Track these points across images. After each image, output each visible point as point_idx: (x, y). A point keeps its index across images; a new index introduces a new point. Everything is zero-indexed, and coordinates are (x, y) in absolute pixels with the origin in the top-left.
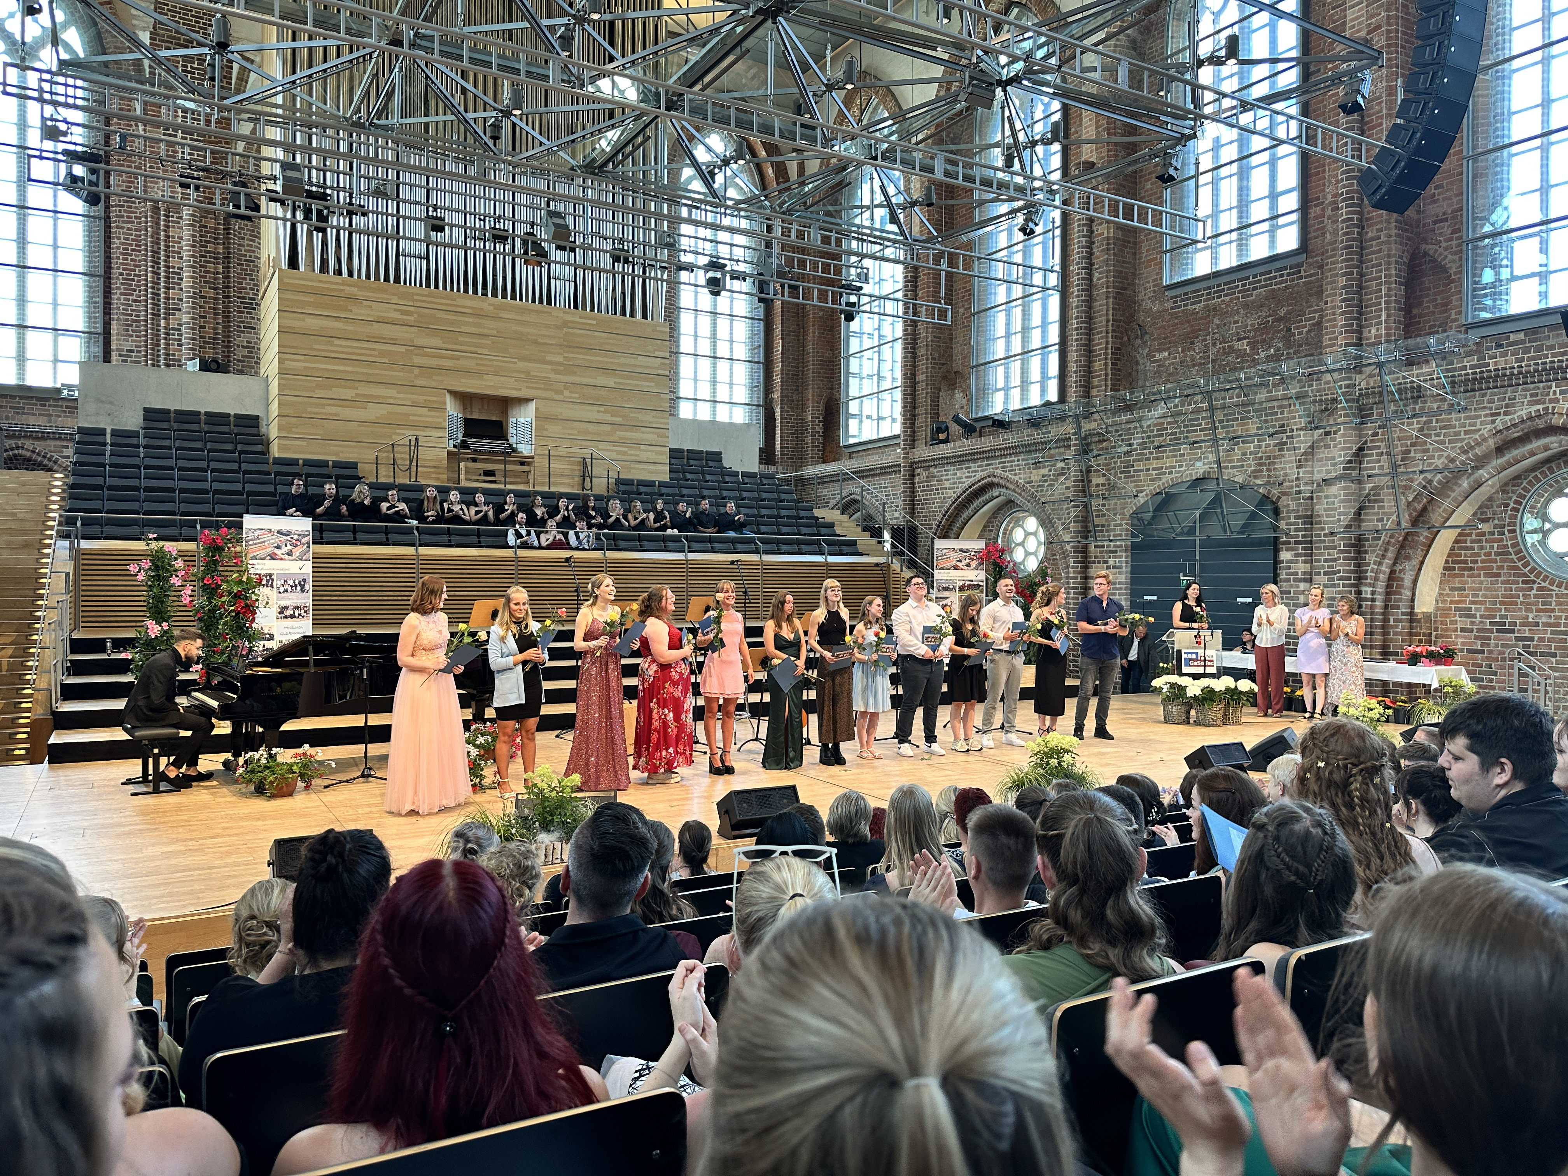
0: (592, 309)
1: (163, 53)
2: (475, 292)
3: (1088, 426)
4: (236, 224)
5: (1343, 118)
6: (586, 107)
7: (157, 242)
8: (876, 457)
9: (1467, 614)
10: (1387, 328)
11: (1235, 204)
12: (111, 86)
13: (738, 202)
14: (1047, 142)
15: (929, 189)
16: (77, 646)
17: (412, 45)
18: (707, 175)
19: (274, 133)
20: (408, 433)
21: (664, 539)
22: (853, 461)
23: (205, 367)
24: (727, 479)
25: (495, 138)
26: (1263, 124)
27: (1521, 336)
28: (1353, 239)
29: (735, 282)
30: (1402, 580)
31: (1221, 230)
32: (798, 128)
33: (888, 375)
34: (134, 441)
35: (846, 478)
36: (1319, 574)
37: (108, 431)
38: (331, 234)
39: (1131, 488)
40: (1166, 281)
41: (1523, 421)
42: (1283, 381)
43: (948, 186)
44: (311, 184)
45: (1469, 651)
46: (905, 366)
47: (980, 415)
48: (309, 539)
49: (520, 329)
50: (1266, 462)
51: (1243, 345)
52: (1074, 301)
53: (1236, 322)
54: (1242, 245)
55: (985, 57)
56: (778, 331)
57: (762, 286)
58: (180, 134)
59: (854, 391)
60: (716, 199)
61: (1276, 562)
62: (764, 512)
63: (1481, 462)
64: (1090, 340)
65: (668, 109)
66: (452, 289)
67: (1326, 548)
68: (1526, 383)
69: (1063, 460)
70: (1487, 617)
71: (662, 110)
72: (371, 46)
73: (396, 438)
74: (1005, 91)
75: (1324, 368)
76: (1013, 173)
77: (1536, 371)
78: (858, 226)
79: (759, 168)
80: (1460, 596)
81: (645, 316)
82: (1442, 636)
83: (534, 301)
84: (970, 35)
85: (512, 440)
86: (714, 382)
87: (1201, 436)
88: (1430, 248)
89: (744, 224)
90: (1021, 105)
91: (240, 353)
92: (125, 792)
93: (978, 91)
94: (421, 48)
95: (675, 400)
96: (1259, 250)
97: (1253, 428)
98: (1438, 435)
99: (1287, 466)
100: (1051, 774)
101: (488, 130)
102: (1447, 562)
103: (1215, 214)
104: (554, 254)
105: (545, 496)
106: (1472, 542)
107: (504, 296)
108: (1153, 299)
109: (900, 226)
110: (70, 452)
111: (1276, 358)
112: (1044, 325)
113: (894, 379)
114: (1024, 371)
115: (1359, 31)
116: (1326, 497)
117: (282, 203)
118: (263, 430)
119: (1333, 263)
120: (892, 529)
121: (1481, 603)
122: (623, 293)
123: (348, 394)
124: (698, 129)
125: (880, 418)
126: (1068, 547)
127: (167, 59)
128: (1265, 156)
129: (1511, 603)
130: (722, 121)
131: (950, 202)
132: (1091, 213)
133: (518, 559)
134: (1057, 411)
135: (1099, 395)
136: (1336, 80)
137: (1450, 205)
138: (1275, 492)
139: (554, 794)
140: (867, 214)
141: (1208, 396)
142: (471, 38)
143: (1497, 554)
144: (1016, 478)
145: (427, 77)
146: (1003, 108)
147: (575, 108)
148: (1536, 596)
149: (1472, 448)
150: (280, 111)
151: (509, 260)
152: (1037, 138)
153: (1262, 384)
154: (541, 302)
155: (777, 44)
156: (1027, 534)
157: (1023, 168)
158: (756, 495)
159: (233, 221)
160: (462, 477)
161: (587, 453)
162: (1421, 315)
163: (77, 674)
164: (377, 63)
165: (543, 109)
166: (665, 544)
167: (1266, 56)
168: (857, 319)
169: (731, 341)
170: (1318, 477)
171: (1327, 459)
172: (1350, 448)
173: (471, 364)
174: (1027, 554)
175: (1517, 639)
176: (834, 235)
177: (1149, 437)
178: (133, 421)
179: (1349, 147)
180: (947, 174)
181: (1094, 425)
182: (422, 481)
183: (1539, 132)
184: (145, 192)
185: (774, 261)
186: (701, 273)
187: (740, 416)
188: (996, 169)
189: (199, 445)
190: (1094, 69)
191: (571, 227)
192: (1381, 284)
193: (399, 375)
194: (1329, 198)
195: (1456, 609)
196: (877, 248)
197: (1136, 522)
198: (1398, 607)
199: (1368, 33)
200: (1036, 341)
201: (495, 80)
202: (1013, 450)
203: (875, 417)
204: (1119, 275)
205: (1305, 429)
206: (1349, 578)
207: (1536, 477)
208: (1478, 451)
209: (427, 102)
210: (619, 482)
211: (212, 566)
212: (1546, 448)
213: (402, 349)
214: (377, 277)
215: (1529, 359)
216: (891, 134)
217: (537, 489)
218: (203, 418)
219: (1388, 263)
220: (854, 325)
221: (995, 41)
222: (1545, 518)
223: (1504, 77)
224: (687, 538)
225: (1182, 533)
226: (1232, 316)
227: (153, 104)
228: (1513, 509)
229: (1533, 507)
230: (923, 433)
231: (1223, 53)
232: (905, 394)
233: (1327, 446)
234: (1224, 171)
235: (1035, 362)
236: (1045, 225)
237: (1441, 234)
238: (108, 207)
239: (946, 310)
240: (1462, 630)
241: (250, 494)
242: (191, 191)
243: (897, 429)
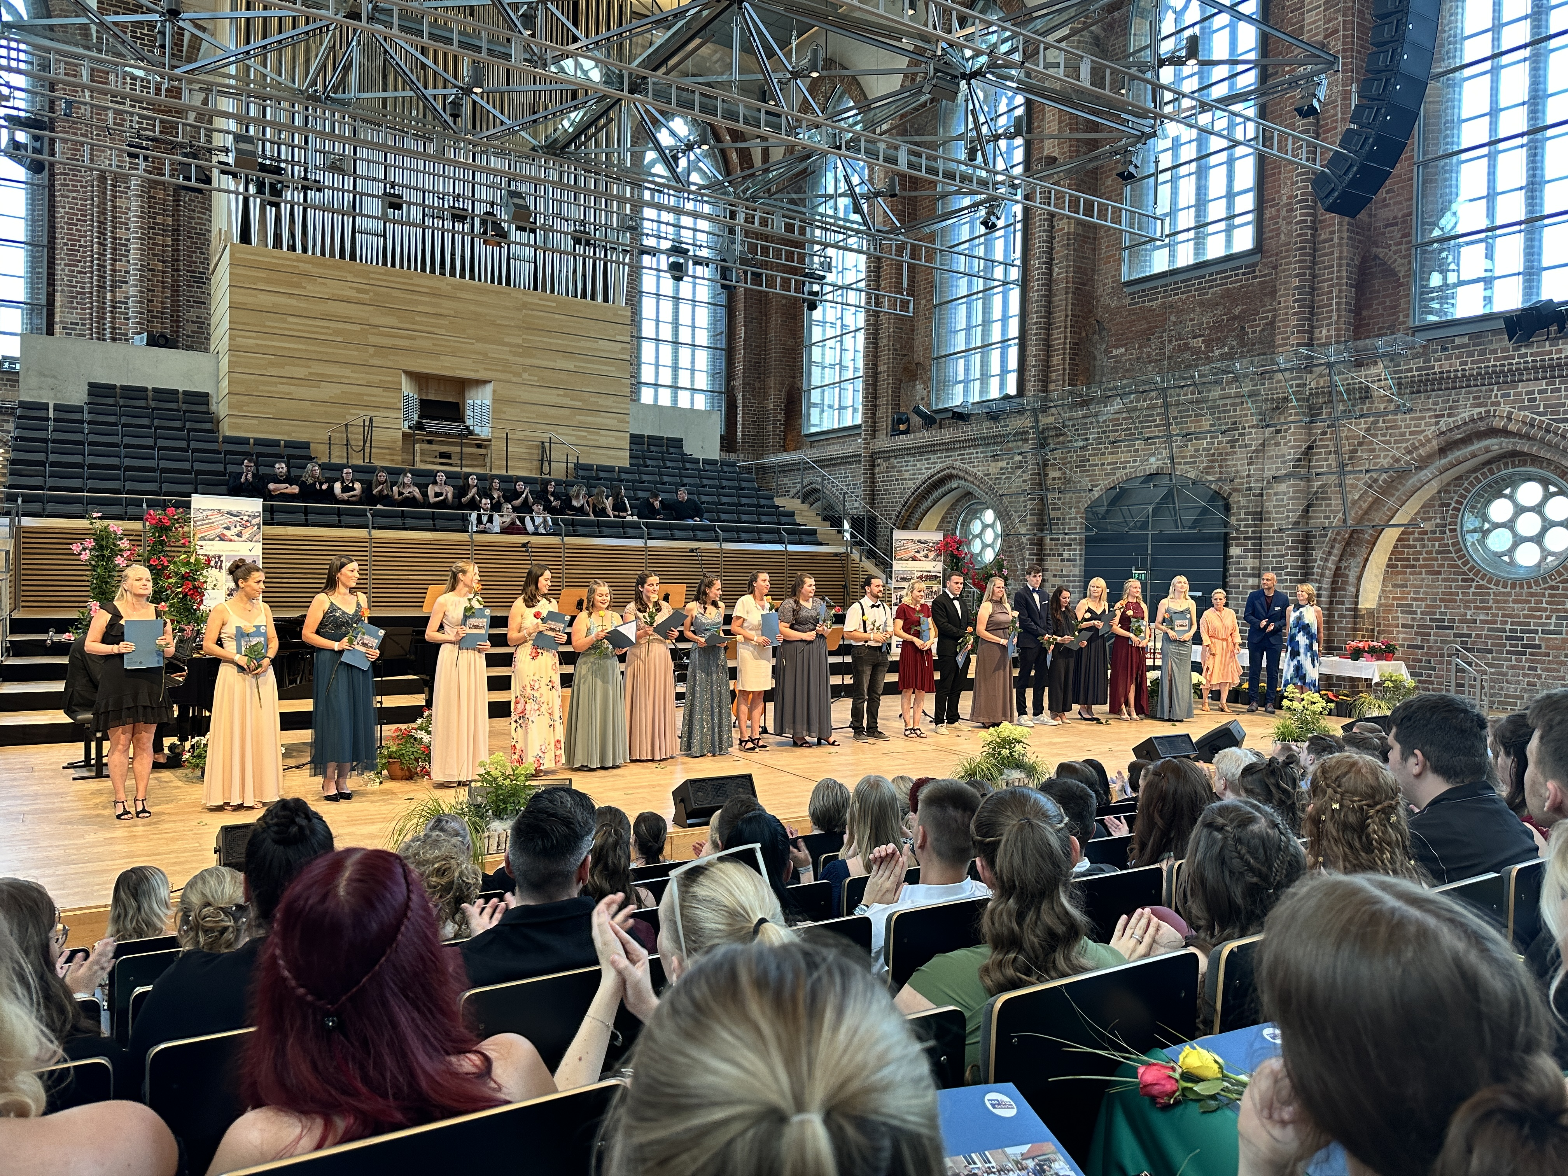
0: (552, 291)
1: (110, 19)
2: (433, 271)
3: (1046, 420)
4: (187, 197)
5: (1300, 122)
6: (548, 87)
7: (103, 212)
8: (837, 447)
9: (1408, 610)
10: (1337, 329)
11: (1193, 202)
12: (57, 52)
13: (701, 187)
14: (1010, 137)
15: (892, 180)
16: (17, 626)
17: (370, 19)
18: (670, 159)
19: (228, 105)
20: (362, 413)
21: (624, 525)
22: (814, 451)
23: (153, 341)
24: (688, 465)
25: (455, 116)
26: (1221, 124)
27: (1466, 340)
28: (1306, 241)
29: (698, 267)
30: (1347, 576)
31: (1180, 229)
32: (763, 116)
33: (851, 365)
34: (77, 416)
35: (807, 467)
36: (1267, 569)
37: (51, 406)
38: (285, 209)
39: (1086, 482)
40: (1124, 278)
41: (1465, 423)
42: (1236, 379)
43: (911, 177)
44: (265, 158)
45: (1409, 646)
46: (866, 356)
47: (940, 407)
48: (260, 520)
49: (479, 309)
50: (1217, 459)
51: (1198, 343)
52: (1034, 295)
53: (1192, 320)
54: (1199, 243)
55: (950, 50)
56: (740, 318)
57: (725, 273)
58: (128, 102)
59: (816, 380)
60: (679, 183)
61: (1226, 557)
62: (724, 499)
63: (1424, 463)
64: (1048, 335)
65: (631, 92)
66: (409, 268)
67: (1274, 544)
68: (1468, 386)
69: (1021, 453)
70: (1427, 613)
71: (626, 93)
72: (328, 18)
73: (350, 418)
74: (969, 84)
75: (1276, 367)
76: (975, 167)
77: (1479, 374)
78: (822, 215)
79: (723, 152)
80: (1402, 592)
81: (606, 300)
82: (1384, 632)
83: (493, 281)
84: (935, 28)
85: (469, 422)
86: (675, 368)
87: (1156, 432)
88: (1381, 252)
89: (707, 209)
90: (986, 97)
91: (190, 328)
92: (66, 776)
93: (943, 84)
94: (379, 21)
95: (637, 385)
96: (1215, 249)
97: (1206, 425)
98: (1384, 435)
99: (1239, 463)
100: (1003, 764)
101: (448, 107)
102: (1390, 559)
103: (1173, 212)
104: (514, 235)
105: (503, 479)
106: (1415, 540)
107: (463, 276)
108: (1112, 295)
109: (863, 217)
110: (10, 426)
111: (1230, 357)
112: (1005, 319)
113: (856, 369)
114: (985, 364)
115: (1316, 35)
116: (1276, 494)
117: (235, 175)
118: (213, 408)
119: (1287, 264)
120: (852, 518)
121: (1422, 600)
122: (584, 275)
123: (301, 372)
124: (662, 113)
125: (841, 408)
126: (1024, 540)
127: (116, 24)
128: (1223, 157)
129: (1450, 601)
130: (686, 105)
131: (914, 194)
132: (1052, 208)
133: (473, 543)
134: (1015, 405)
135: (1057, 390)
136: (1293, 84)
137: (1401, 210)
138: (1227, 488)
139: (507, 782)
140: (831, 203)
141: (1163, 392)
142: (430, 14)
143: (1438, 552)
144: (975, 470)
145: (386, 51)
146: (967, 101)
147: (537, 87)
148: (1474, 594)
149: (1416, 448)
150: (233, 82)
151: (468, 240)
152: (1000, 131)
153: (1216, 382)
154: (500, 283)
155: (742, 29)
156: (985, 526)
157: (985, 161)
158: (717, 482)
159: (183, 193)
160: (417, 459)
161: (545, 437)
162: (1370, 318)
163: (15, 655)
164: (334, 35)
165: (505, 88)
166: (623, 530)
167: (1225, 56)
168: (820, 309)
169: (694, 327)
170: (1268, 474)
171: (1277, 457)
172: (1300, 447)
173: (427, 344)
174: (985, 546)
175: (1455, 635)
176: (797, 223)
177: (1104, 432)
178: (78, 396)
179: (1304, 149)
180: (911, 165)
181: (1051, 419)
182: (376, 463)
183: (1486, 140)
184: (92, 160)
185: (738, 247)
186: (663, 257)
187: (701, 403)
188: (959, 162)
189: (145, 421)
190: (1057, 65)
191: (532, 207)
192: (1332, 286)
193: (353, 354)
194: (1285, 200)
195: (1398, 606)
196: (841, 237)
197: (1090, 515)
198: (1343, 603)
199: (1326, 37)
200: (996, 335)
201: (456, 57)
202: (972, 442)
203: (836, 406)
204: (1078, 270)
205: (1256, 426)
206: (1296, 574)
207: (1476, 478)
208: (1422, 451)
209: (385, 77)
210: (578, 466)
211: (158, 547)
212: (1487, 450)
213: (357, 328)
214: (332, 254)
215: (1473, 362)
216: (856, 123)
217: (494, 472)
218: (150, 394)
219: (1340, 265)
220: (817, 314)
221: (958, 34)
222: (1485, 518)
223: (1454, 86)
224: (646, 524)
225: (1135, 528)
226: (1188, 313)
227: (99, 71)
228: (1455, 509)
229: (1473, 507)
230: (885, 424)
231: (1183, 53)
232: (867, 384)
233: (1277, 444)
234: (1183, 170)
235: (995, 355)
236: (1006, 218)
237: (1391, 238)
238: (52, 175)
239: (908, 302)
240: (1404, 626)
241: (199, 472)
242: (140, 161)
243: (859, 421)
